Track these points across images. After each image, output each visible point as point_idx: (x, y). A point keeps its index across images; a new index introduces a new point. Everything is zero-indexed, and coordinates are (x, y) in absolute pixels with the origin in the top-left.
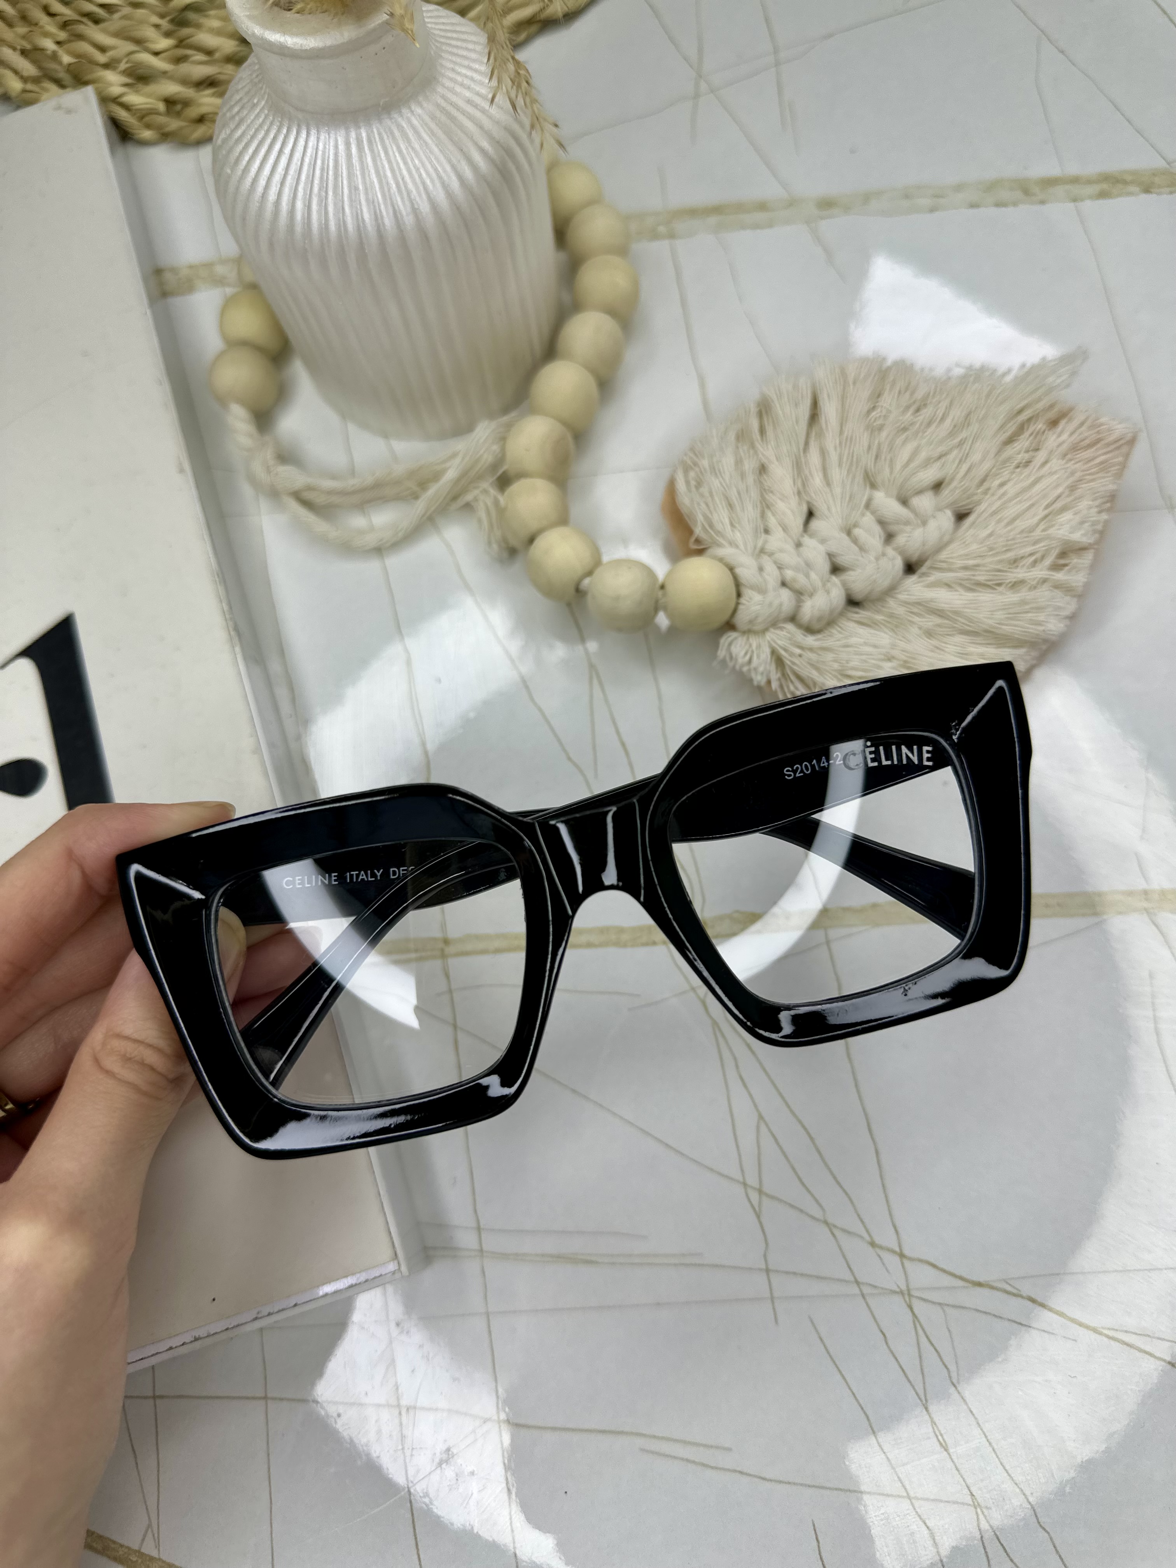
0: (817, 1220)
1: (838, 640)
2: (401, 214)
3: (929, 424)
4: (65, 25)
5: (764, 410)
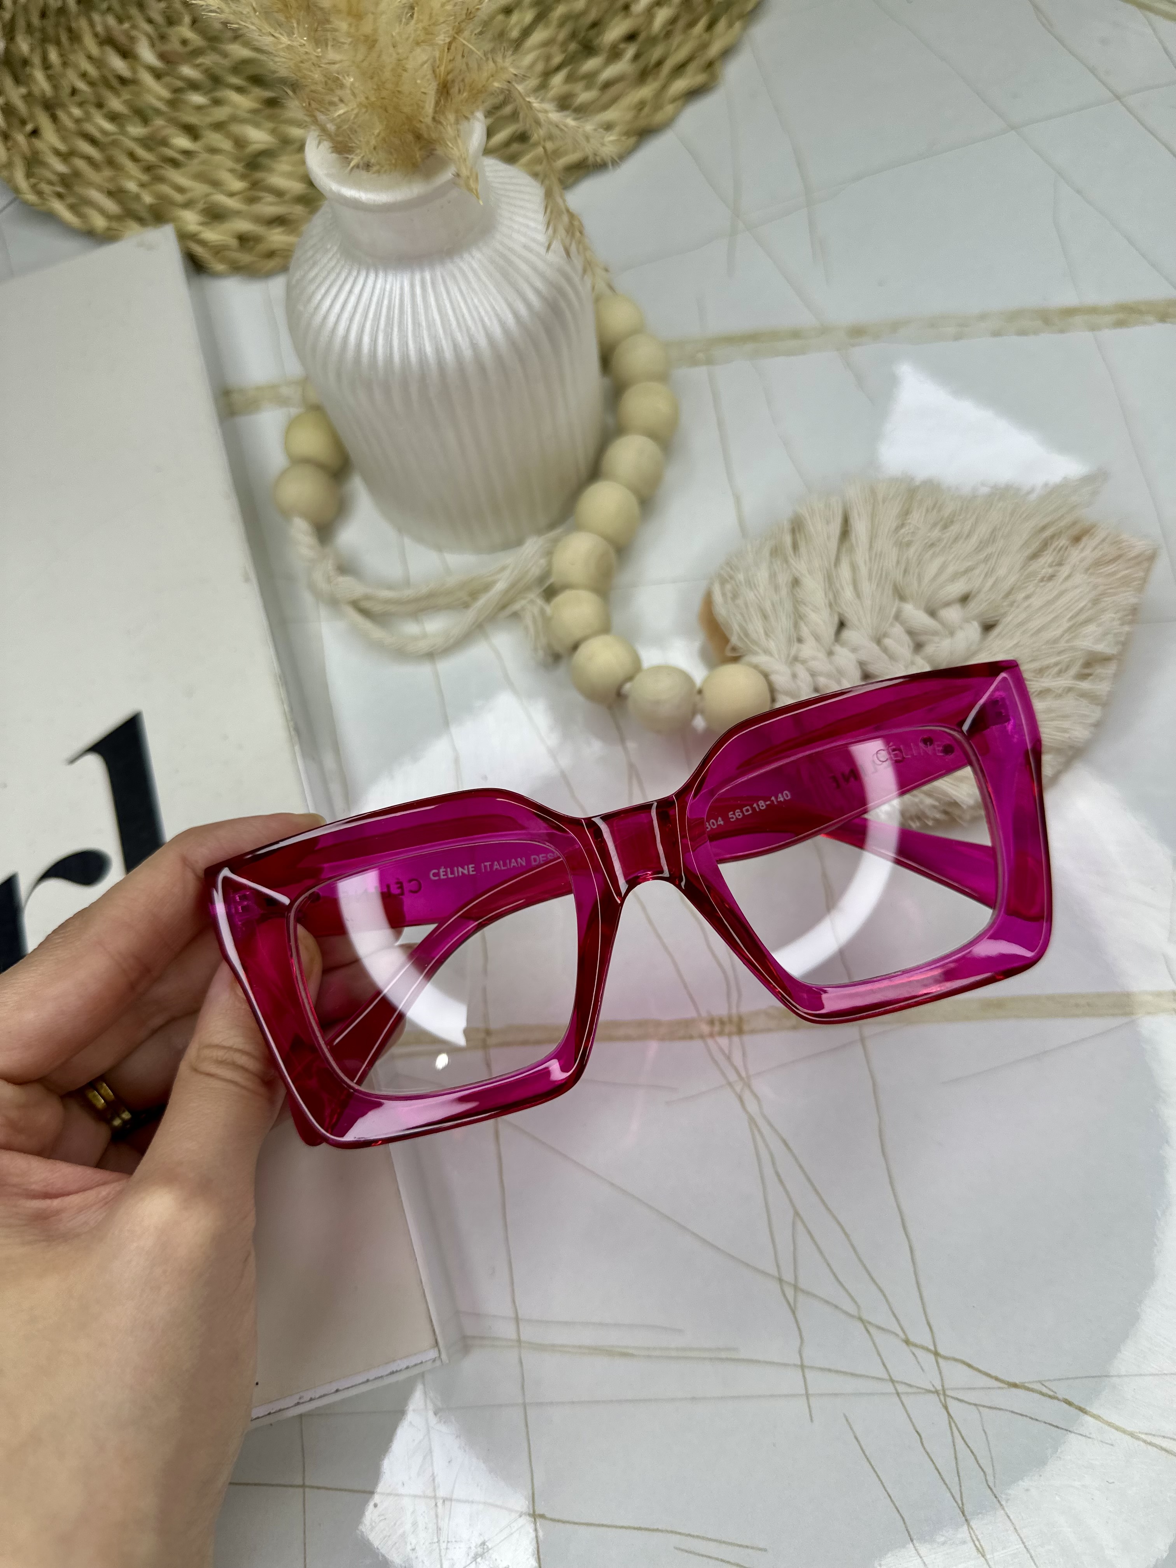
0: (852, 1316)
2: (460, 347)
3: (956, 540)
4: (148, 169)
5: (797, 527)
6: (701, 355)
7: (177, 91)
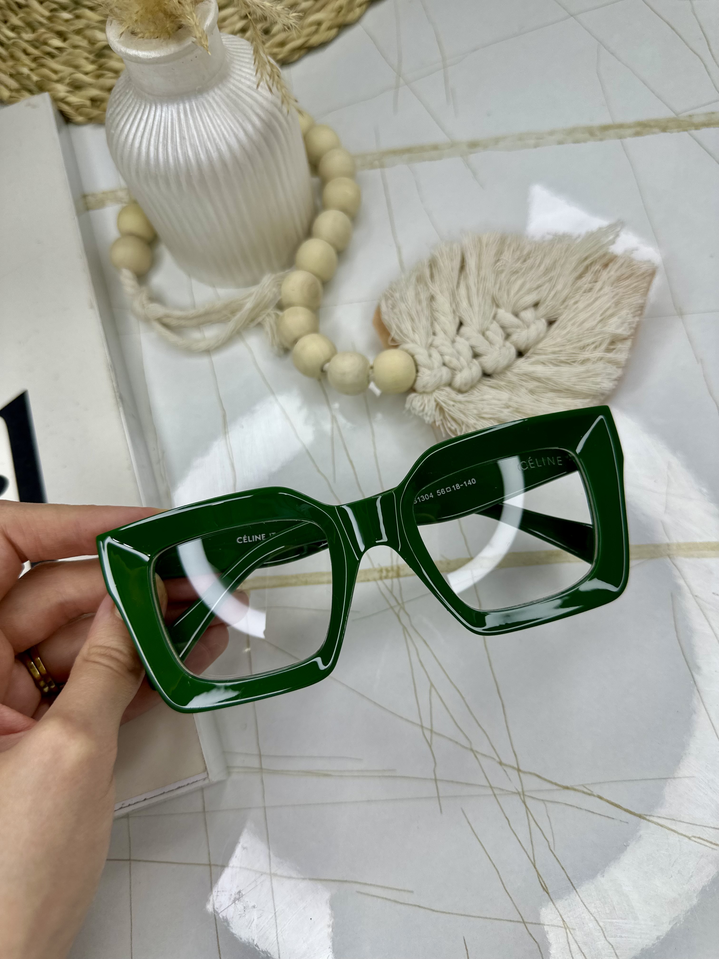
0: (466, 748)
1: (477, 397)
2: (210, 151)
3: (531, 268)
4: (35, 59)
5: (433, 264)
6: (377, 163)
7: (52, 11)
